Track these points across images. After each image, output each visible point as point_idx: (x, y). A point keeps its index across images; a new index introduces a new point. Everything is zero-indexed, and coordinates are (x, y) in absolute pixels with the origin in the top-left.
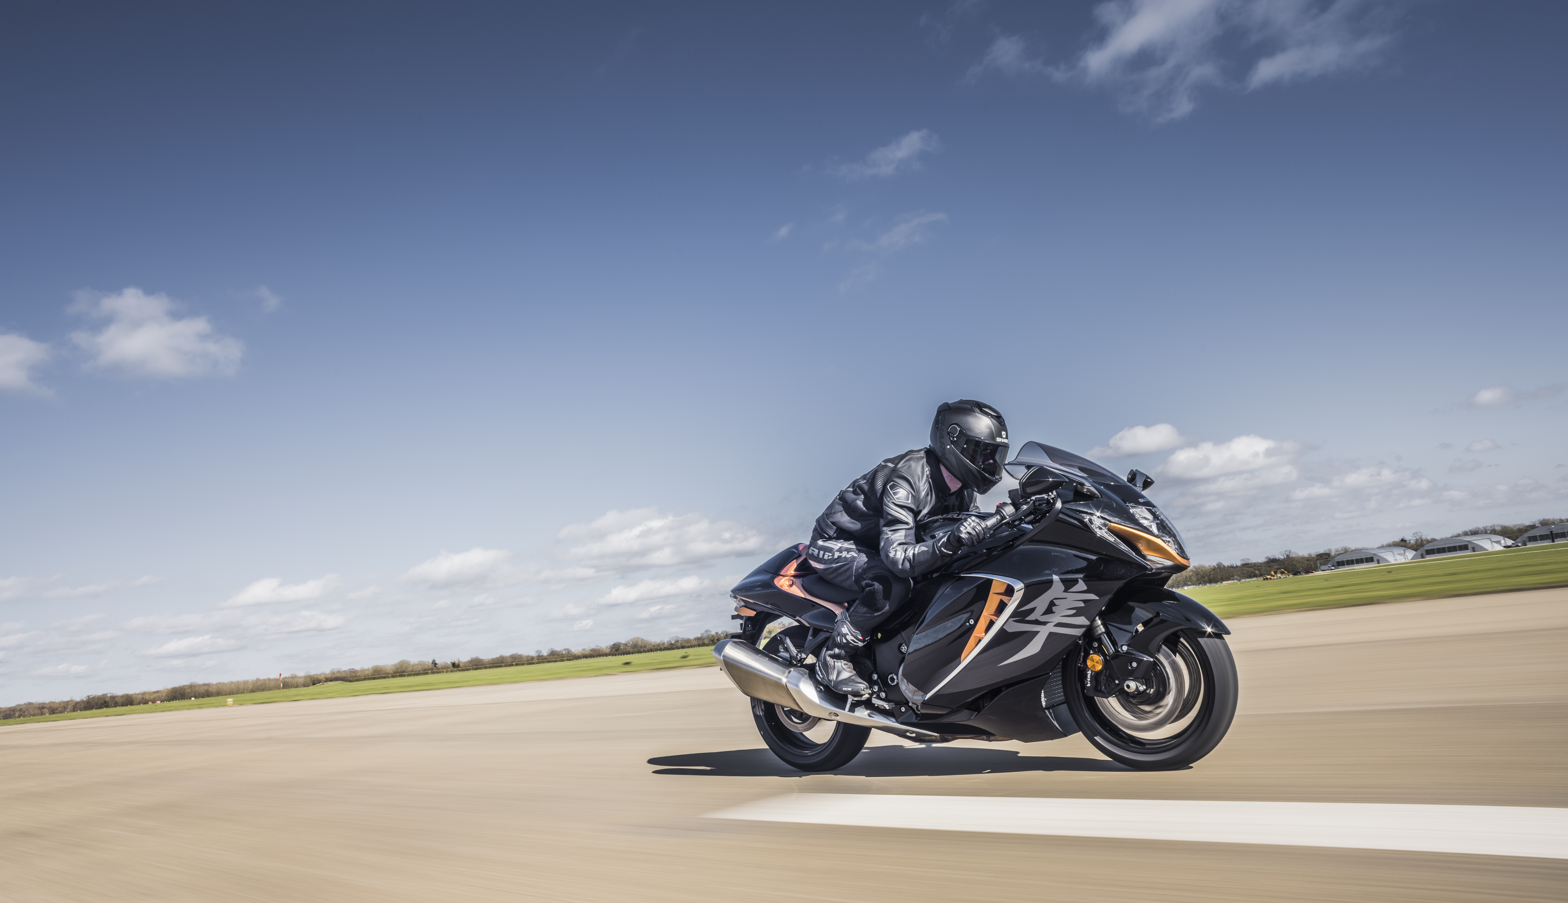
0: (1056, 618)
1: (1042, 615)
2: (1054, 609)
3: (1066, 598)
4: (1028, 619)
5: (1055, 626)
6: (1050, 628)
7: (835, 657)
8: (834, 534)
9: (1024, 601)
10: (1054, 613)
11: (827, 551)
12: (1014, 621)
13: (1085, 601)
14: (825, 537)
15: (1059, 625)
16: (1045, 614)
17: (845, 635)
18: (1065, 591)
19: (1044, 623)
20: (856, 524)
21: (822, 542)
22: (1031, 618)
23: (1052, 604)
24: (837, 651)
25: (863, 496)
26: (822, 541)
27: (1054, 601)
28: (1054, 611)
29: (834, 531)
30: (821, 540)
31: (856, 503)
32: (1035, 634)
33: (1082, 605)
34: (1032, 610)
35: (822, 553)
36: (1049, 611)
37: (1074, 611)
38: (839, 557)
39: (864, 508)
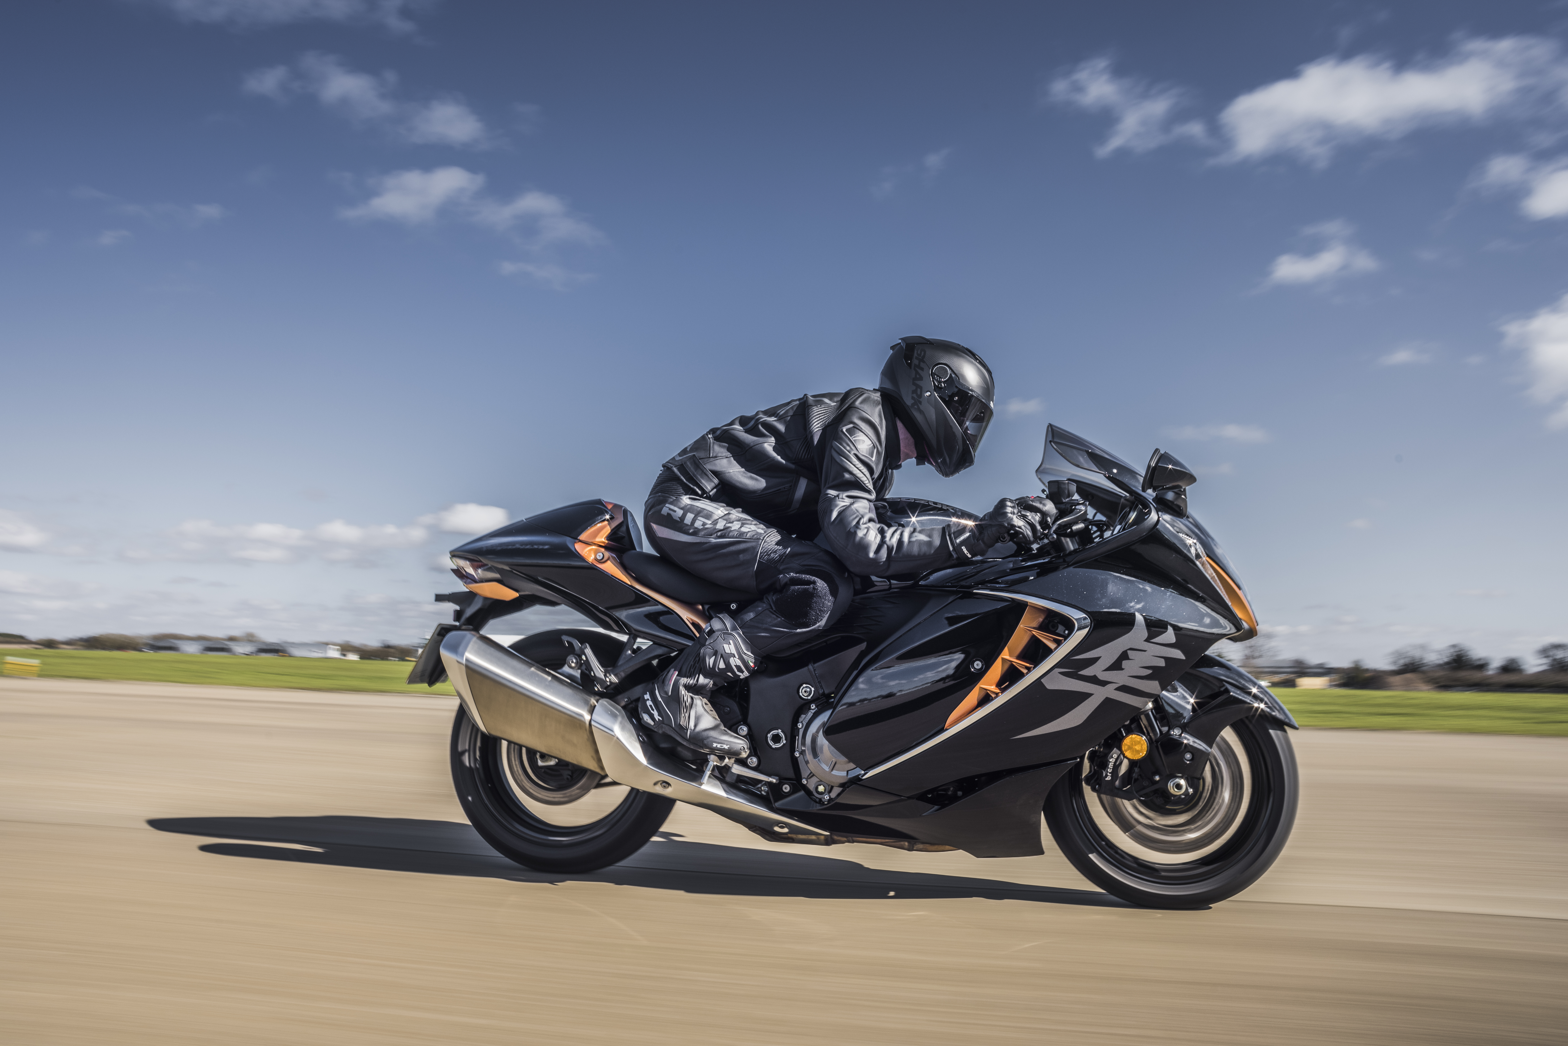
0: (1120, 678)
1: (1107, 670)
2: (1125, 663)
3: (1145, 651)
4: (1081, 673)
5: (1118, 689)
6: (1109, 692)
7: (695, 689)
8: (712, 490)
9: (1083, 646)
10: (1124, 669)
11: (701, 514)
12: (1061, 673)
13: (1167, 659)
14: (696, 494)
15: (1124, 689)
16: (1109, 669)
17: (726, 657)
18: (1147, 640)
19: (1104, 683)
20: (756, 480)
21: (688, 500)
22: (1087, 672)
23: (1124, 656)
24: (702, 680)
25: (773, 438)
26: (690, 498)
27: (1129, 652)
28: (1123, 667)
29: (713, 485)
30: (688, 496)
31: (764, 448)
32: (1083, 697)
33: (1162, 663)
34: (1093, 661)
35: (690, 516)
36: (1116, 666)
37: (1149, 672)
38: (726, 528)
39: (779, 458)
